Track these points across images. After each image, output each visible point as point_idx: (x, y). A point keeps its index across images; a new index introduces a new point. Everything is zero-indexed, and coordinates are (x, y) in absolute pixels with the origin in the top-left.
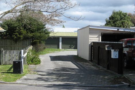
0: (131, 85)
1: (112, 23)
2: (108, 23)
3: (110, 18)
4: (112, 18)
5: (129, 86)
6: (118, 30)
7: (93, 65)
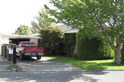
0: (17, 70)
1: (19, 31)
2: (16, 32)
3: (18, 29)
4: (19, 29)
5: (16, 71)
6: (20, 36)
7: (2, 59)
